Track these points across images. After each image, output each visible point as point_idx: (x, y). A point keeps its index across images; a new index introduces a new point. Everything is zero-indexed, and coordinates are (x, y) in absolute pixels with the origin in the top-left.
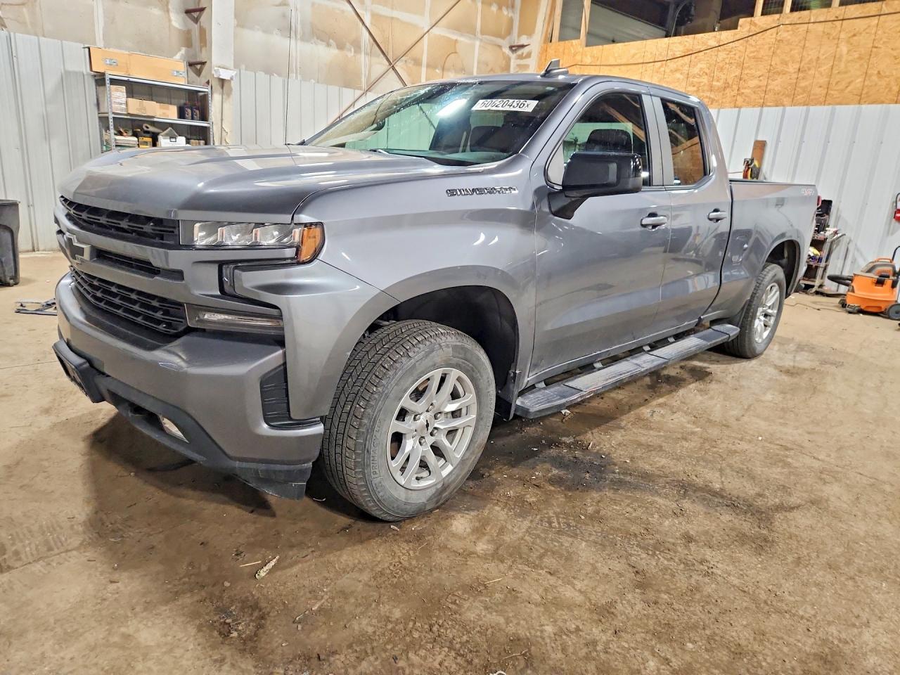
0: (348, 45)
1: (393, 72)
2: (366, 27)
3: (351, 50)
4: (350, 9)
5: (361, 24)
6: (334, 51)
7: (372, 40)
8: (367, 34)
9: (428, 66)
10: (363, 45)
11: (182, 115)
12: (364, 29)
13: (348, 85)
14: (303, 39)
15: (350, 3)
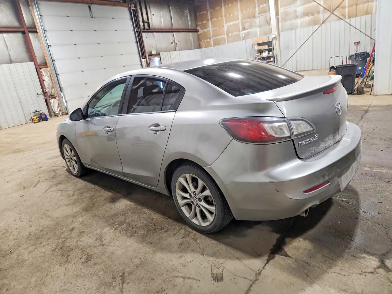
0: (315, 13)
1: (333, 14)
2: (322, 6)
3: (316, 14)
4: (315, 3)
5: (320, 6)
6: (311, 17)
7: (324, 8)
8: (322, 7)
9: (348, 7)
10: (321, 11)
11: (269, 47)
12: (321, 6)
13: (315, 24)
14: (301, 18)
15: (315, 2)
